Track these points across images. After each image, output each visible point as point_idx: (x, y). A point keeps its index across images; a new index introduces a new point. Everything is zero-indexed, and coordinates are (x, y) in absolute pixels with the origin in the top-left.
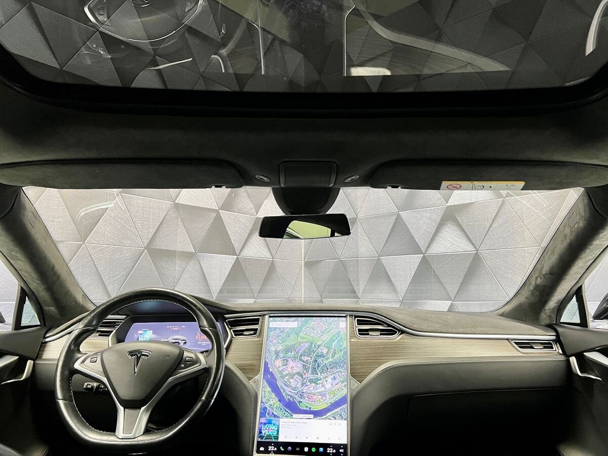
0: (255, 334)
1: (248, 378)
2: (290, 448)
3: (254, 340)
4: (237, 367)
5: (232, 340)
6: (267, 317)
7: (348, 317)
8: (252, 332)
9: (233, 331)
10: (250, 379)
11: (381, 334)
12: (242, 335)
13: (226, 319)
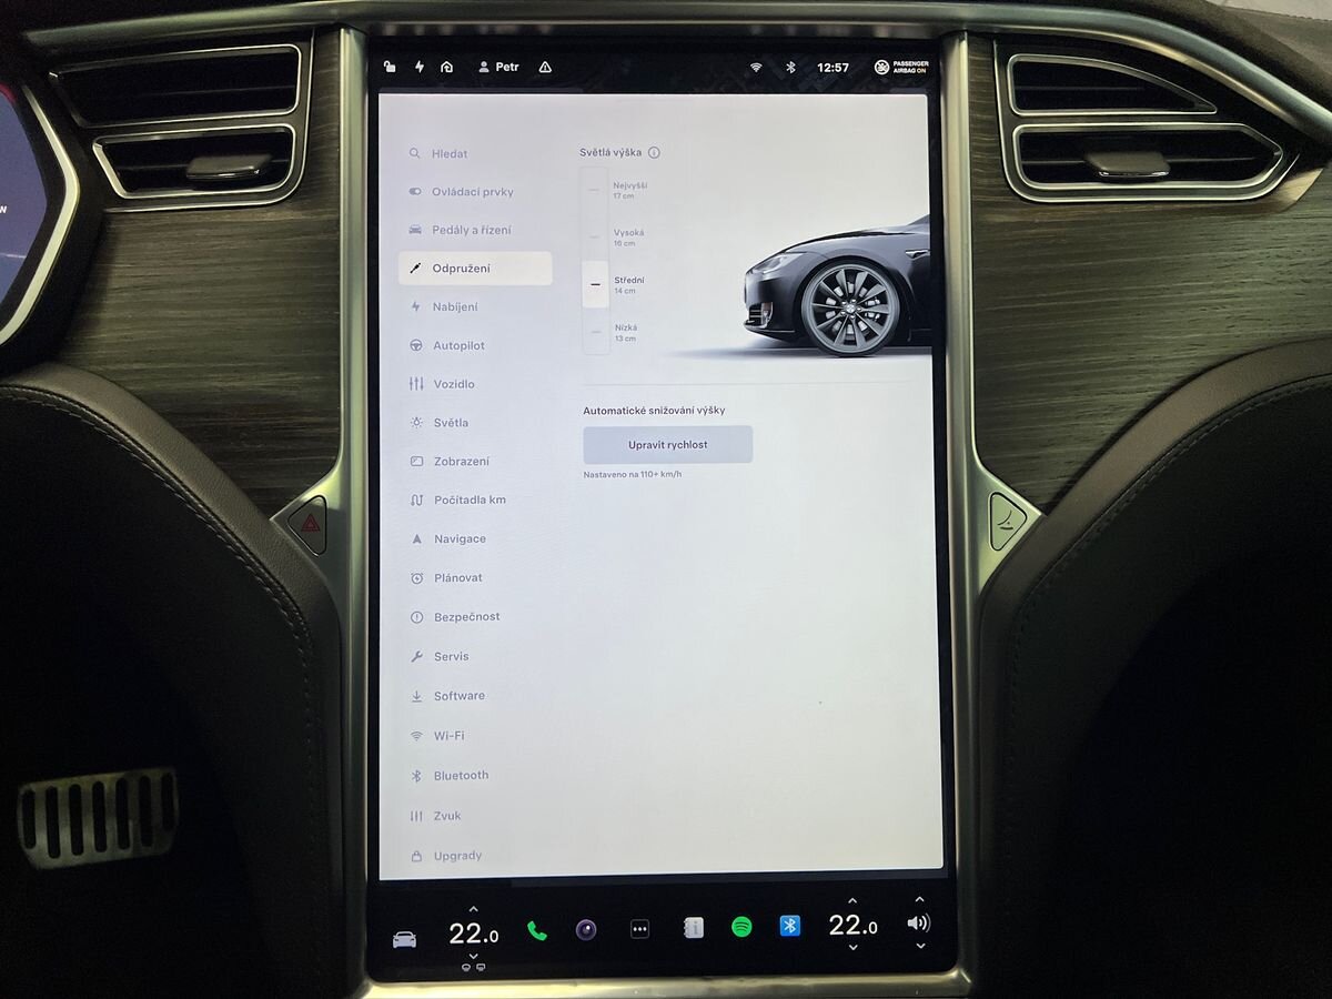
0: (272, 173)
1: (249, 493)
2: (588, 926)
3: (270, 216)
4: (163, 415)
5: (106, 219)
6: (348, 47)
7: (961, 55)
8: (251, 165)
9: (108, 151)
10: (268, 501)
11: (1177, 173)
12: (181, 181)
13: (41, 59)
